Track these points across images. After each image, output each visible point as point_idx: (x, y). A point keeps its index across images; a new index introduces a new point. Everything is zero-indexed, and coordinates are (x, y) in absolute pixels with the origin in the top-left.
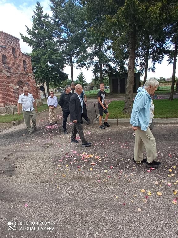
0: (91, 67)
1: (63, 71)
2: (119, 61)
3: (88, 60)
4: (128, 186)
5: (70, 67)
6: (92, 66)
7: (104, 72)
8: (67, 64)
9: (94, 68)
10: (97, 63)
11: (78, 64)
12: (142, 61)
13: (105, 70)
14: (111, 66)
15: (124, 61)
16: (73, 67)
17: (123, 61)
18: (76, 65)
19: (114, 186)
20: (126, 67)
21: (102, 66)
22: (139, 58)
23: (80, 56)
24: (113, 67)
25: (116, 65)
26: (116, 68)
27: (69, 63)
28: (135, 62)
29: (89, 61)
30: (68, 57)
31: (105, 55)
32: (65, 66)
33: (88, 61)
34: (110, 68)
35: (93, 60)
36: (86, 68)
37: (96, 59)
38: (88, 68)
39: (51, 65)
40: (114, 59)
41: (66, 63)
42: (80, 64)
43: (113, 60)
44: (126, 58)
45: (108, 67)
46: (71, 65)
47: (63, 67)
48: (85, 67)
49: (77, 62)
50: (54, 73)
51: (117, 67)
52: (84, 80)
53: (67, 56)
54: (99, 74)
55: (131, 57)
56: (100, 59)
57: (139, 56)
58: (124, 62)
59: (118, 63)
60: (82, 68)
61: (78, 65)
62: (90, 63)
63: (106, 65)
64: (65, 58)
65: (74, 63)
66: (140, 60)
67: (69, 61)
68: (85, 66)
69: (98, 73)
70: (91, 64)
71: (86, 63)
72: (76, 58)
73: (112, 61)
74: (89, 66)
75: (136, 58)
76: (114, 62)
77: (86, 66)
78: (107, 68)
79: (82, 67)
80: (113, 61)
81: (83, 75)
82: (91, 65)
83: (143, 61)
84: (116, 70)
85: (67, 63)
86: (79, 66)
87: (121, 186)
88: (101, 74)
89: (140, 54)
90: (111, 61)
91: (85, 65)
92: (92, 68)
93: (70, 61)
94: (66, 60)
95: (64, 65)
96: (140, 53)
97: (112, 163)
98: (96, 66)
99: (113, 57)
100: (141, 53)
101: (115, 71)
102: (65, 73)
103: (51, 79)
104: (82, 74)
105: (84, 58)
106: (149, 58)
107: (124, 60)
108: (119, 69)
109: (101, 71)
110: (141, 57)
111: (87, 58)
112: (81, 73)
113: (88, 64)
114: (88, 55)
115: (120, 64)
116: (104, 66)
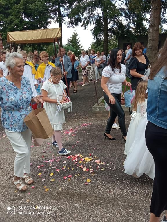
0: (91, 24)
2: (136, 15)
3: (86, 12)
7: (110, 33)
8: (53, 19)
9: (95, 25)
10: (100, 17)
11: (70, 19)
13: (112, 30)
14: (121, 24)
15: (143, 14)
17: (141, 15)
20: (146, 25)
21: (108, 23)
23: (73, 6)
24: (124, 25)
25: (130, 22)
26: (129, 27)
27: (56, 17)
28: (161, 16)
29: (88, 15)
30: (55, 7)
31: (114, 5)
32: (50, 23)
33: (86, 14)
35: (94, 12)
36: (82, 26)
37: (98, 11)
38: (86, 25)
40: (127, 12)
41: (51, 18)
42: (73, 19)
44: (146, 9)
45: (117, 25)
46: (60, 21)
47: (48, 25)
48: (82, 24)
49: (68, 15)
52: (78, 44)
54: (102, 36)
55: (155, 9)
56: (104, 10)
58: (144, 17)
59: (134, 18)
60: (76, 25)
62: (89, 18)
63: (114, 21)
64: (50, 8)
65: (64, 18)
67: (56, 15)
68: (81, 22)
69: (101, 34)
70: (91, 19)
71: (82, 18)
72: (66, 9)
74: (88, 23)
75: (163, 9)
76: (127, 16)
77: (83, 22)
78: (115, 26)
80: (125, 15)
81: (77, 38)
82: (90, 21)
84: (128, 29)
85: (53, 16)
86: (71, 22)
87: (135, 209)
88: (106, 35)
90: (121, 15)
91: (80, 20)
94: (51, 11)
95: (49, 20)
98: (98, 22)
99: (125, 8)
101: (128, 31)
104: (76, 36)
105: (80, 10)
107: (143, 12)
108: (134, 27)
109: (106, 31)
111: (84, 9)
112: (75, 34)
114: (85, 4)
115: (136, 19)
116: (111, 22)
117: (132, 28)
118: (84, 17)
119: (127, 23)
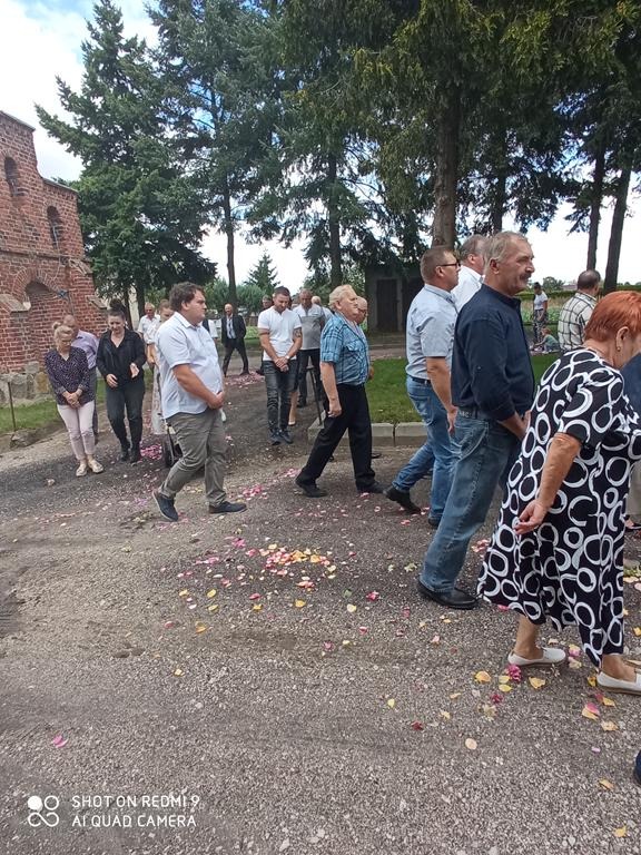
0: (300, 236)
1: (199, 249)
2: (402, 218)
3: (289, 210)
4: (430, 663)
5: (224, 237)
6: (304, 234)
7: (346, 257)
8: (214, 225)
9: (310, 240)
10: (323, 221)
11: (252, 224)
12: (480, 217)
13: (350, 249)
14: (371, 235)
15: (419, 215)
16: (236, 235)
17: (415, 217)
18: (245, 227)
19: (382, 661)
20: (426, 239)
21: (340, 234)
22: (470, 207)
23: (260, 196)
24: (377, 238)
25: (391, 232)
26: (388, 243)
27: (220, 221)
28: (458, 221)
29: (294, 217)
30: (217, 197)
31: (352, 195)
32: (206, 233)
33: (289, 214)
34: (369, 240)
35: (308, 211)
36: (281, 240)
37: (318, 208)
38: (288, 239)
39: (152, 227)
40: (383, 209)
41: (209, 222)
42: (259, 225)
43: (380, 214)
44: (424, 205)
45: (360, 238)
46: (229, 229)
47: (200, 235)
48: (280, 236)
49: (250, 217)
50: (164, 258)
51: (395, 240)
52: (273, 282)
53: (211, 196)
54: (327, 264)
55: (444, 205)
56: (331, 206)
57: (472, 199)
58: (420, 221)
59: (398, 223)
60: (267, 239)
61: (251, 228)
62: (296, 223)
63: (353, 229)
64: (205, 201)
65: (239, 222)
66: (472, 217)
67: (219, 215)
68: (278, 232)
69: (325, 260)
70: (301, 226)
71: (281, 222)
72: (243, 202)
73: (375, 216)
74: (293, 234)
75: (461, 206)
76: (382, 220)
77: (282, 232)
78: (357, 242)
79: (268, 236)
80: (379, 218)
81: (270, 267)
82: (298, 230)
83: (487, 220)
84: (387, 248)
85: (212, 219)
86: (256, 232)
87: (406, 662)
88: (337, 261)
89: (475, 193)
90: (370, 217)
91: (277, 229)
92: (303, 242)
93: (223, 212)
94: (208, 207)
95: (202, 228)
96: (473, 189)
97: (375, 580)
98: (317, 232)
99: (379, 200)
100: (479, 191)
101: (387, 253)
102: (204, 256)
103: (152, 276)
104: (269, 262)
105: (275, 204)
106: (506, 210)
107: (418, 212)
108: (401, 244)
109: (336, 253)
110: (480, 205)
111: (285, 202)
112: (265, 258)
113: (288, 224)
114: (287, 192)
115: (403, 226)
116: (348, 232)
117: (395, 246)
118: (284, 221)
119: (384, 235)
